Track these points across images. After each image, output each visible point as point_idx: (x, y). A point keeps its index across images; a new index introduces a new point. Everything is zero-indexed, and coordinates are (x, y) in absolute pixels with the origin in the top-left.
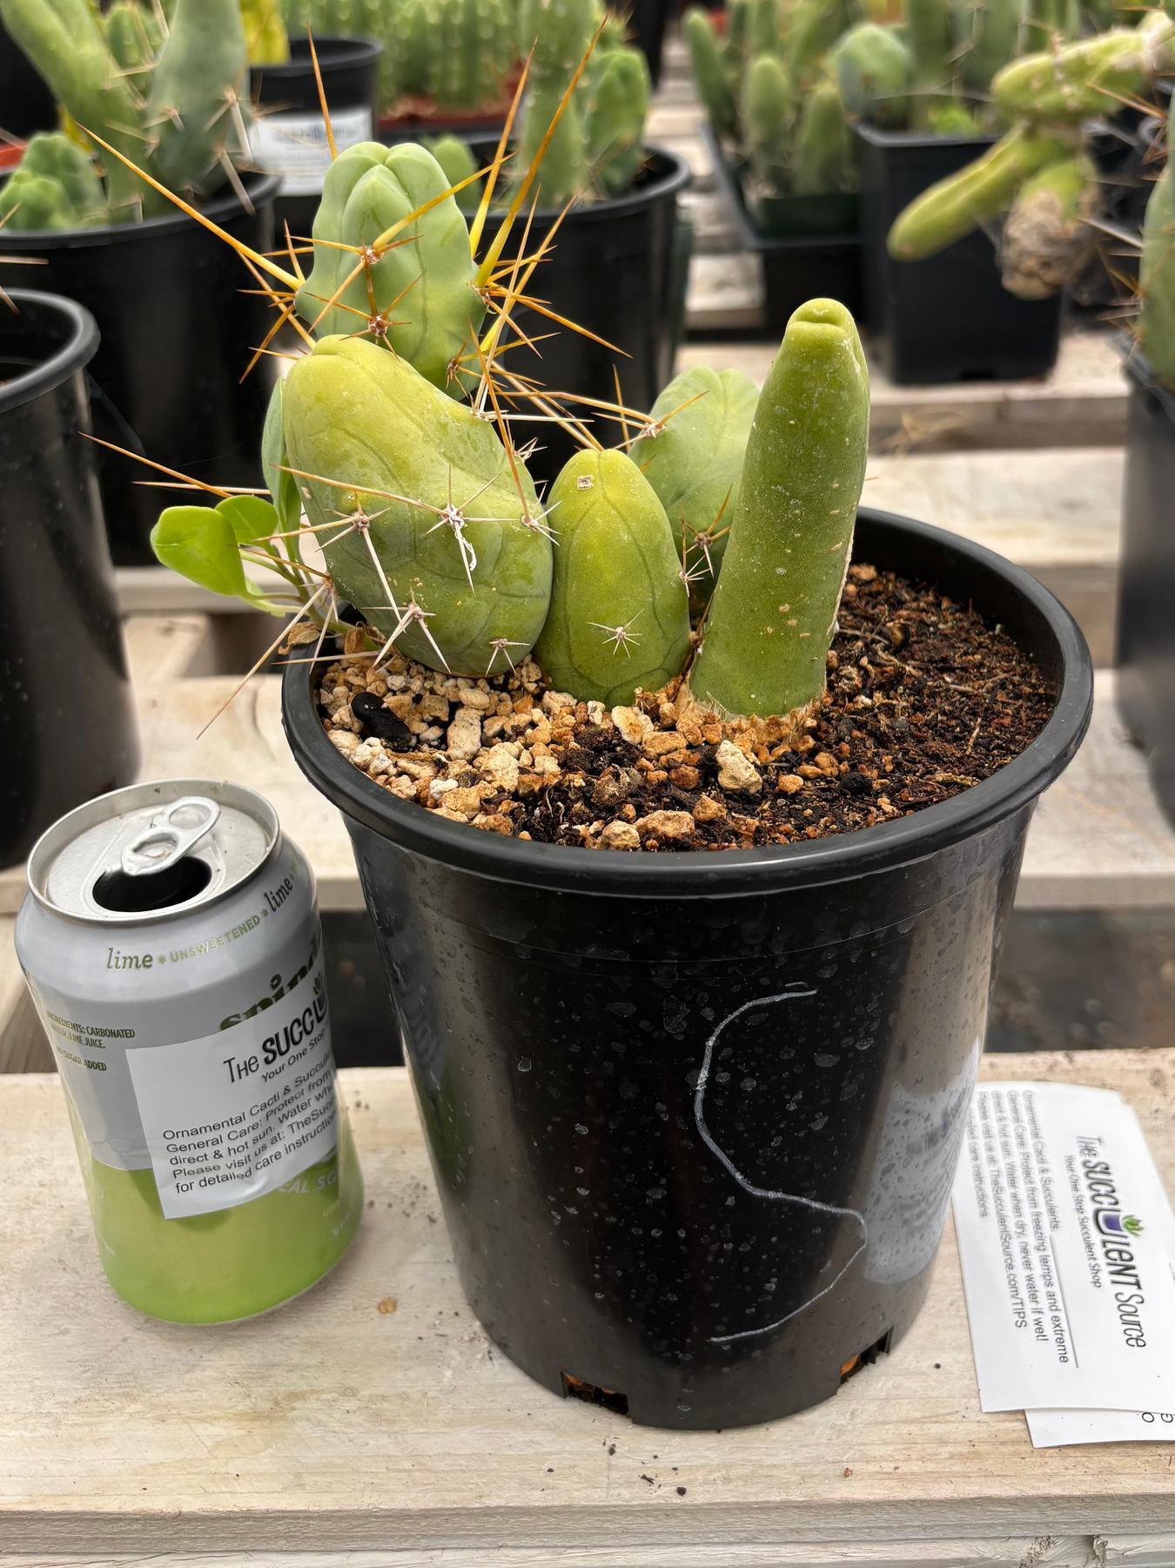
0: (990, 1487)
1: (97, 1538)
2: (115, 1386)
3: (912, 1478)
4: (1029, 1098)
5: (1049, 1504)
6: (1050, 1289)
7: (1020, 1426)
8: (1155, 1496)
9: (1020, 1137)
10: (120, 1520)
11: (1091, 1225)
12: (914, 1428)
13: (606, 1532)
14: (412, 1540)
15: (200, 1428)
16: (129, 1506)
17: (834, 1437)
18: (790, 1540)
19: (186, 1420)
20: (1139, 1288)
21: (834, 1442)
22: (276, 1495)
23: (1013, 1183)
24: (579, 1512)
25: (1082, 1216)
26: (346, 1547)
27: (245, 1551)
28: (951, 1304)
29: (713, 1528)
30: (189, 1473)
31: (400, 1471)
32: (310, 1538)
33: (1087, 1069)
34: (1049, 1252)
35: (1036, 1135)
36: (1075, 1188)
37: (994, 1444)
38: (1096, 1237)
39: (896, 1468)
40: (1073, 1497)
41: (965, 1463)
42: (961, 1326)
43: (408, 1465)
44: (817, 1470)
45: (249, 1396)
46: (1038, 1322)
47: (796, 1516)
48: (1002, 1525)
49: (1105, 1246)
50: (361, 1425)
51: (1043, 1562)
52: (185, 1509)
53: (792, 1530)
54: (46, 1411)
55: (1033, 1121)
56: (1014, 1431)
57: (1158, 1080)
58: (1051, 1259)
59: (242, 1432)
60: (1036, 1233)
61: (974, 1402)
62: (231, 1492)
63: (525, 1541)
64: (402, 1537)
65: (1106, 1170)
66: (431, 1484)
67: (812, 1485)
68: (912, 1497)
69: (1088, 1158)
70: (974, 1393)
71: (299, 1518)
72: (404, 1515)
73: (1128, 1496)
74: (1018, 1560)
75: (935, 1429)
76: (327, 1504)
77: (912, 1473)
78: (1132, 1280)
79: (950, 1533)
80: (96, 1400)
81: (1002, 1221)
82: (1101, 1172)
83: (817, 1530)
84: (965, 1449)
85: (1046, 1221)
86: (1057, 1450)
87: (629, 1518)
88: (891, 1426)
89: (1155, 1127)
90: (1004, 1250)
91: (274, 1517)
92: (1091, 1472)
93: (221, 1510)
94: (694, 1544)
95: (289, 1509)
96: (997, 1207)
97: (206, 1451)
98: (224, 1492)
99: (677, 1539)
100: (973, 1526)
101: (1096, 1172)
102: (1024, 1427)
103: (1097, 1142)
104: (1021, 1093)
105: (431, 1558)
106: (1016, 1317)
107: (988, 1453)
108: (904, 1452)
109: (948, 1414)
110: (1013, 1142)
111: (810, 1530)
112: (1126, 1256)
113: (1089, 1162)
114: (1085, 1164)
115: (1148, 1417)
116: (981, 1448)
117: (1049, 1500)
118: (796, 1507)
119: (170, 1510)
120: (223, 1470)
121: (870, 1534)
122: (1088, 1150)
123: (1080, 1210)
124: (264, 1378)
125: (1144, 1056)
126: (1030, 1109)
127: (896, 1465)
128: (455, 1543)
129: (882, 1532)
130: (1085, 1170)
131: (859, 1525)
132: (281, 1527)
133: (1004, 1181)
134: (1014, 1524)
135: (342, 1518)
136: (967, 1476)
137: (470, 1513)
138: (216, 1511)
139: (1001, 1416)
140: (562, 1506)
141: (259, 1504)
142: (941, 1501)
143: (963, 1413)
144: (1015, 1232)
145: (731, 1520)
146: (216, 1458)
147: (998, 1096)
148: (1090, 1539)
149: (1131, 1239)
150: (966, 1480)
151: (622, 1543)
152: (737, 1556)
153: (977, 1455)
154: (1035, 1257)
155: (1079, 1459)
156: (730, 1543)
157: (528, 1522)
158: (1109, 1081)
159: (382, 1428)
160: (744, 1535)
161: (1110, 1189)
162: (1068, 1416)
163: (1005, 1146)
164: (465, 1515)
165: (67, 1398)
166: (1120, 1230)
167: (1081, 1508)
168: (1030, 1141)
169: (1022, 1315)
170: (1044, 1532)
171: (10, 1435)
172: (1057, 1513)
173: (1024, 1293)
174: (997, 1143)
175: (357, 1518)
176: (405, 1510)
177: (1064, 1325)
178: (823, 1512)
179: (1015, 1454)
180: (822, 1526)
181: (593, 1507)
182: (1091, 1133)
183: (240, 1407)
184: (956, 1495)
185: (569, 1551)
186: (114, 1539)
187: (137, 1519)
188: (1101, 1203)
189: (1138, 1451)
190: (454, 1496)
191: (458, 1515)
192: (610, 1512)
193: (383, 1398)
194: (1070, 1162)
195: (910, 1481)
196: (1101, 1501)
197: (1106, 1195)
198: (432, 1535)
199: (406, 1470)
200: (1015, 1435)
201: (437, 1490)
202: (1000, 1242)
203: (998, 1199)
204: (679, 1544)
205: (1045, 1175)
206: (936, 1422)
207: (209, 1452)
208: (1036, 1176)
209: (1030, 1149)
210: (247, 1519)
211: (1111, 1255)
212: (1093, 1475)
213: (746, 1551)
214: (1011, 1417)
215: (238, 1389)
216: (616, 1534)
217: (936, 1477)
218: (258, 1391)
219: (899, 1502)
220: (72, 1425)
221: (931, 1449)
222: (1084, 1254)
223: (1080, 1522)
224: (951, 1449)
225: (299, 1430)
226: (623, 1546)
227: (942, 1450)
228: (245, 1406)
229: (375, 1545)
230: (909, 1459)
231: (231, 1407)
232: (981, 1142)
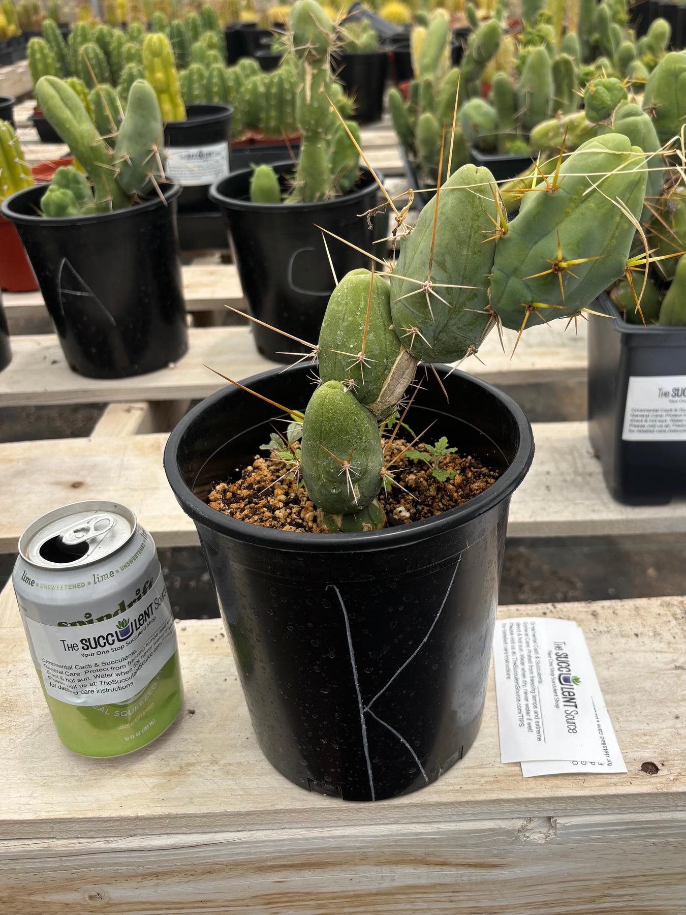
0: (503, 795)
1: (99, 830)
3: (468, 791)
4: (533, 625)
5: (529, 802)
6: (536, 710)
7: (517, 768)
8: (576, 797)
9: (527, 642)
10: (111, 820)
11: (557, 681)
12: (471, 771)
13: (330, 820)
14: (243, 826)
15: (146, 780)
16: (114, 815)
18: (413, 821)
19: (140, 777)
20: (576, 707)
22: (181, 807)
23: (523, 663)
24: (318, 811)
25: (553, 678)
26: (214, 830)
27: (167, 834)
28: (491, 718)
29: (378, 817)
30: (141, 799)
31: (237, 795)
32: (197, 826)
33: (562, 611)
34: (537, 693)
35: (535, 641)
36: (551, 665)
37: (505, 776)
38: (559, 686)
39: (460, 788)
40: (540, 798)
41: (492, 785)
42: (495, 726)
43: (241, 793)
45: (169, 765)
46: (529, 724)
47: (415, 810)
48: (509, 812)
49: (562, 690)
50: (220, 776)
51: (528, 829)
52: (140, 815)
54: (76, 775)
55: (534, 635)
56: (515, 771)
57: (594, 614)
58: (537, 697)
59: (166, 781)
60: (531, 685)
61: (498, 759)
62: (161, 807)
63: (295, 825)
64: (238, 825)
65: (566, 656)
66: (251, 800)
67: (422, 796)
68: (468, 800)
69: (558, 651)
70: (499, 756)
71: (191, 817)
72: (239, 814)
73: (564, 797)
74: (517, 828)
75: (480, 771)
76: (204, 810)
77: (468, 790)
78: (573, 704)
79: (485, 816)
80: (99, 769)
81: (517, 680)
82: (564, 657)
84: (492, 779)
85: (536, 680)
86: (534, 778)
89: (593, 636)
90: (517, 693)
91: (180, 817)
92: (548, 787)
93: (156, 814)
94: (371, 825)
95: (187, 813)
96: (514, 674)
97: (149, 789)
98: (157, 807)
99: (363, 822)
100: (495, 813)
101: (561, 657)
102: (520, 769)
103: (563, 644)
104: (529, 622)
106: (520, 722)
107: (503, 780)
108: (464, 781)
109: (486, 764)
110: (524, 645)
112: (571, 694)
113: (559, 653)
114: (556, 654)
115: (575, 763)
116: (500, 778)
117: (529, 800)
118: (415, 806)
119: (133, 815)
120: (156, 797)
121: (449, 818)
122: (559, 647)
123: (552, 674)
124: (176, 757)
125: (589, 605)
126: (533, 630)
128: (262, 827)
129: (455, 817)
130: (556, 657)
131: (444, 814)
132: (183, 822)
133: (519, 663)
134: (514, 812)
135: (211, 816)
136: (492, 790)
137: (269, 813)
138: (154, 815)
139: (510, 765)
141: (173, 811)
142: (480, 801)
143: (493, 764)
144: (522, 685)
146: (153, 792)
147: (518, 624)
148: (549, 818)
149: (575, 686)
150: (492, 792)
151: (338, 825)
152: (390, 830)
154: (530, 696)
155: (543, 782)
156: (387, 824)
158: (572, 616)
159: (230, 777)
160: (393, 820)
161: (567, 665)
162: (539, 763)
163: (520, 647)
164: (266, 813)
166: (570, 682)
167: (544, 804)
168: (532, 644)
169: (522, 721)
170: (528, 815)
171: (60, 785)
172: (533, 806)
173: (524, 711)
174: (517, 645)
175: (218, 816)
176: (239, 812)
177: (541, 725)
179: (515, 780)
181: (325, 808)
182: (560, 640)
183: (165, 770)
184: (487, 799)
185: (315, 829)
186: (108, 830)
187: (118, 820)
188: (562, 671)
189: (570, 778)
190: (262, 805)
191: (263, 813)
192: (332, 810)
193: (230, 764)
194: (550, 653)
195: (467, 793)
196: (552, 800)
197: (565, 668)
198: (252, 824)
199: (240, 795)
200: (515, 773)
201: (254, 803)
202: (515, 690)
203: (515, 671)
204: (364, 825)
205: (538, 659)
206: (479, 768)
207: (151, 790)
208: (533, 660)
209: (532, 648)
210: (168, 818)
211: (565, 694)
212: (549, 789)
213: (394, 827)
214: (515, 765)
215: (164, 762)
216: (335, 820)
217: (479, 791)
218: (172, 763)
219: (461, 802)
220: (87, 780)
221: (477, 779)
222: (552, 693)
223: (544, 810)
224: (486, 779)
225: (191, 779)
226: (338, 827)
227: (482, 779)
228: (166, 770)
229: (226, 829)
230: (467, 784)
231: (161, 770)
232: (509, 645)
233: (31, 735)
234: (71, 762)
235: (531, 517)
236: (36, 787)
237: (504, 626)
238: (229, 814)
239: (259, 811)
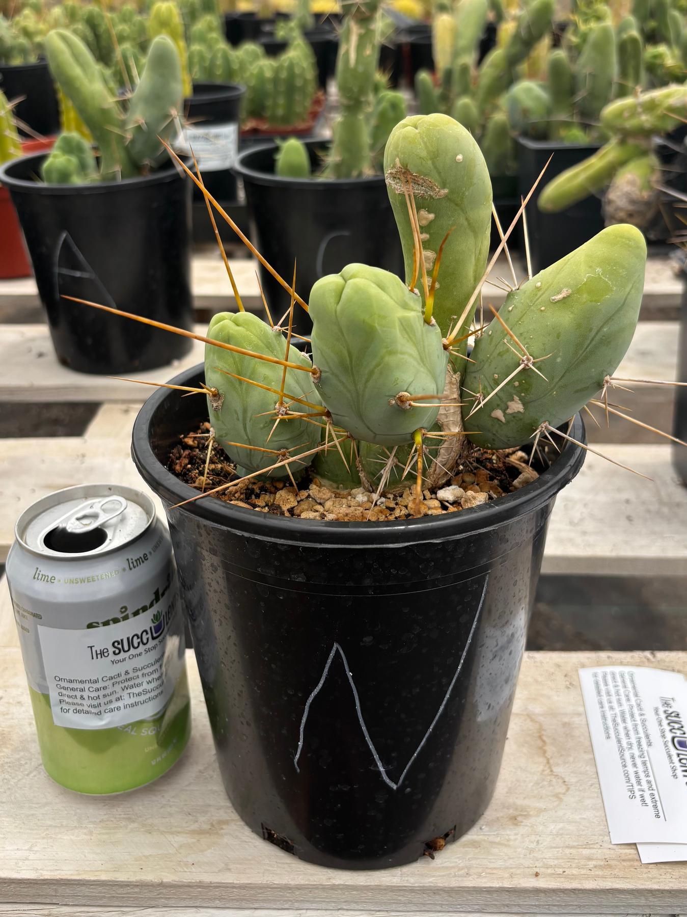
0: (618, 883)
1: (114, 897)
2: (122, 813)
3: (574, 877)
4: (632, 675)
5: (650, 894)
6: (648, 778)
7: (633, 851)
9: (627, 696)
10: (128, 886)
11: (670, 745)
12: (573, 851)
13: (399, 903)
14: (290, 903)
15: (170, 838)
16: (133, 879)
17: (528, 854)
18: (503, 911)
19: (162, 833)
21: (528, 856)
22: (215, 874)
23: (624, 721)
24: (385, 890)
25: (665, 740)
26: (254, 906)
27: (196, 907)
28: (591, 786)
29: (460, 902)
30: (166, 861)
32: (235, 899)
33: (664, 661)
34: (647, 758)
35: (636, 695)
36: (660, 725)
37: (619, 861)
38: (674, 752)
39: (564, 872)
40: (664, 890)
41: (602, 870)
42: (597, 797)
44: (518, 872)
45: (197, 821)
46: (642, 796)
47: (507, 897)
48: (623, 906)
49: (679, 757)
52: (165, 880)
53: (504, 905)
54: (84, 826)
55: (634, 687)
56: (630, 854)
58: (648, 763)
59: (194, 840)
60: (639, 748)
61: (606, 838)
62: (190, 872)
64: (285, 901)
65: (678, 715)
66: (302, 871)
67: (517, 879)
68: (573, 888)
69: (667, 709)
70: (607, 834)
71: (228, 887)
72: (287, 888)
75: (586, 852)
76: (244, 880)
77: (573, 875)
79: (593, 910)
80: (112, 821)
81: (619, 741)
82: (675, 716)
83: (519, 905)
84: (602, 863)
85: (644, 742)
86: (655, 865)
87: (413, 894)
88: (560, 849)
90: (621, 757)
91: (214, 886)
92: (674, 877)
93: (185, 881)
94: (449, 912)
95: (223, 881)
96: (615, 734)
97: (175, 849)
98: (186, 872)
99: (439, 908)
100: (607, 906)
101: (672, 717)
102: (636, 852)
103: (672, 701)
104: (626, 672)
105: (300, 914)
106: (629, 793)
107: (615, 865)
108: (567, 863)
109: (592, 844)
110: (623, 699)
111: (515, 905)
113: (668, 711)
114: (665, 712)
116: (611, 863)
117: (651, 892)
118: (507, 891)
119: (156, 881)
120: (185, 860)
121: (548, 909)
122: (666, 704)
123: (663, 736)
124: (204, 812)
126: (632, 681)
127: (564, 870)
128: (314, 906)
129: (555, 908)
130: (665, 715)
131: (542, 903)
132: (217, 893)
133: (619, 720)
134: (631, 906)
135: (252, 888)
136: (603, 877)
137: (324, 888)
138: (182, 882)
139: (623, 847)
140: (376, 885)
141: (207, 878)
142: (590, 890)
143: (600, 844)
144: (627, 748)
145: (470, 898)
146: (180, 853)
147: (613, 674)
148: (673, 916)
150: (604, 879)
151: (408, 909)
153: (610, 866)
154: (639, 761)
155: (668, 870)
156: (469, 912)
157: (355, 894)
158: (677, 668)
160: (476, 907)
161: (680, 726)
163: (619, 701)
164: (322, 888)
165: (95, 820)
167: (669, 897)
168: (633, 699)
169: (633, 792)
170: (648, 911)
171: (65, 838)
172: (656, 900)
173: (633, 780)
174: (614, 699)
175: (260, 888)
176: (287, 884)
177: (657, 798)
178: (522, 894)
179: (631, 866)
180: (521, 903)
181: (394, 886)
182: (668, 695)
183: (192, 827)
184: (598, 887)
185: (378, 913)
186: (123, 897)
187: (138, 886)
188: (676, 733)
191: (317, 888)
192: (403, 890)
194: (656, 710)
195: (572, 879)
196: (681, 893)
197: (678, 729)
198: (301, 900)
199: (287, 863)
200: (630, 857)
201: (305, 874)
202: (618, 753)
203: (616, 730)
204: (440, 912)
205: (643, 717)
206: (585, 848)
207: (177, 850)
208: (638, 718)
209: (633, 703)
210: (199, 887)
211: (683, 761)
212: (676, 879)
214: (629, 847)
215: (191, 817)
216: (405, 903)
217: (587, 877)
218: (202, 819)
219: (566, 890)
220: (98, 834)
221: (583, 862)
222: (667, 760)
223: (669, 906)
224: (594, 863)
225: (226, 840)
226: (408, 911)
227: (590, 863)
228: (194, 826)
229: (269, 906)
230: (570, 867)
231: (187, 827)
232: (605, 699)
233: (28, 775)
234: (78, 811)
235: (612, 550)
236: (36, 839)
237: (595, 675)
238: (275, 886)
239: (311, 885)
